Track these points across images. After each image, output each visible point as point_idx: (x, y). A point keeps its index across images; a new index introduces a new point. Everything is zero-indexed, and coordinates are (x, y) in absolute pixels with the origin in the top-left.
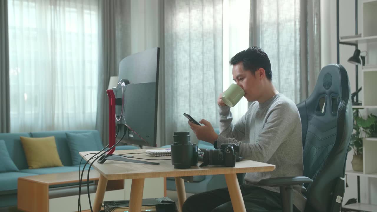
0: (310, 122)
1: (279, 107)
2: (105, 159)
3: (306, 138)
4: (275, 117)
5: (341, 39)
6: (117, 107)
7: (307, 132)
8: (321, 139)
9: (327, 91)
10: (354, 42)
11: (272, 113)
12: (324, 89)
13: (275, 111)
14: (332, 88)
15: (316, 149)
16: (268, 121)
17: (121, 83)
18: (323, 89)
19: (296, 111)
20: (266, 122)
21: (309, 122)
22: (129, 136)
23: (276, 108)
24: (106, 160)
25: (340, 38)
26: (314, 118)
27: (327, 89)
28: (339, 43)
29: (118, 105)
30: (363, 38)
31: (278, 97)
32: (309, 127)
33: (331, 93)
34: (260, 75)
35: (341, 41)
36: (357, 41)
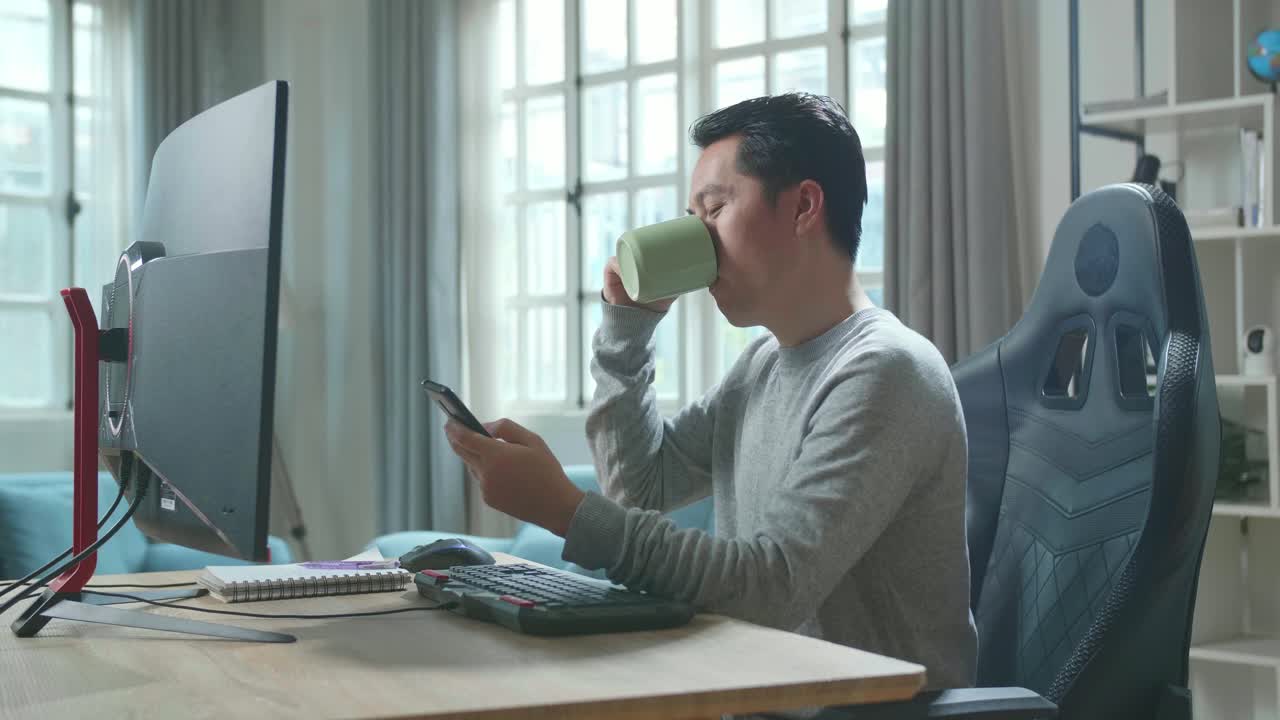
0: (1018, 436)
1: (866, 364)
2: (45, 614)
3: (1003, 507)
4: (848, 409)
5: (1087, 112)
6: (107, 371)
7: (1007, 477)
8: (1070, 510)
9: (1097, 302)
10: (1131, 128)
11: (834, 393)
12: (1085, 295)
13: (847, 383)
14: (1117, 290)
15: (1049, 555)
16: (817, 429)
17: (128, 262)
18: (1077, 295)
19: (946, 385)
20: (807, 430)
21: (1011, 436)
22: (159, 503)
23: (854, 368)
24: (48, 619)
25: (1082, 110)
26: (1036, 419)
27: (1097, 294)
28: (1077, 128)
29: (108, 359)
30: (1173, 108)
31: (865, 324)
32: (1011, 458)
33: (1113, 309)
34: (795, 212)
35: (1086, 120)
36: (1141, 122)
